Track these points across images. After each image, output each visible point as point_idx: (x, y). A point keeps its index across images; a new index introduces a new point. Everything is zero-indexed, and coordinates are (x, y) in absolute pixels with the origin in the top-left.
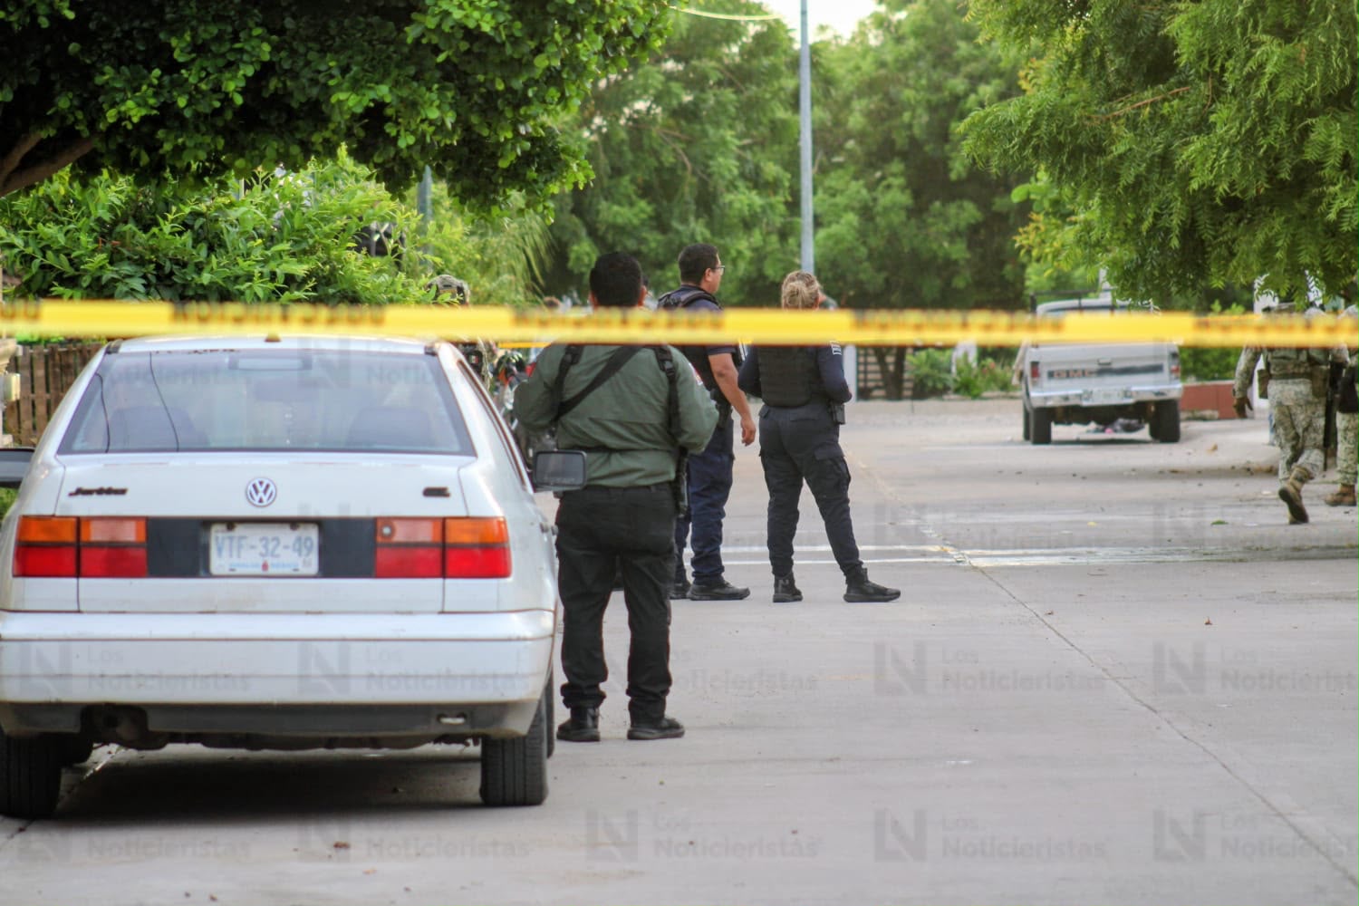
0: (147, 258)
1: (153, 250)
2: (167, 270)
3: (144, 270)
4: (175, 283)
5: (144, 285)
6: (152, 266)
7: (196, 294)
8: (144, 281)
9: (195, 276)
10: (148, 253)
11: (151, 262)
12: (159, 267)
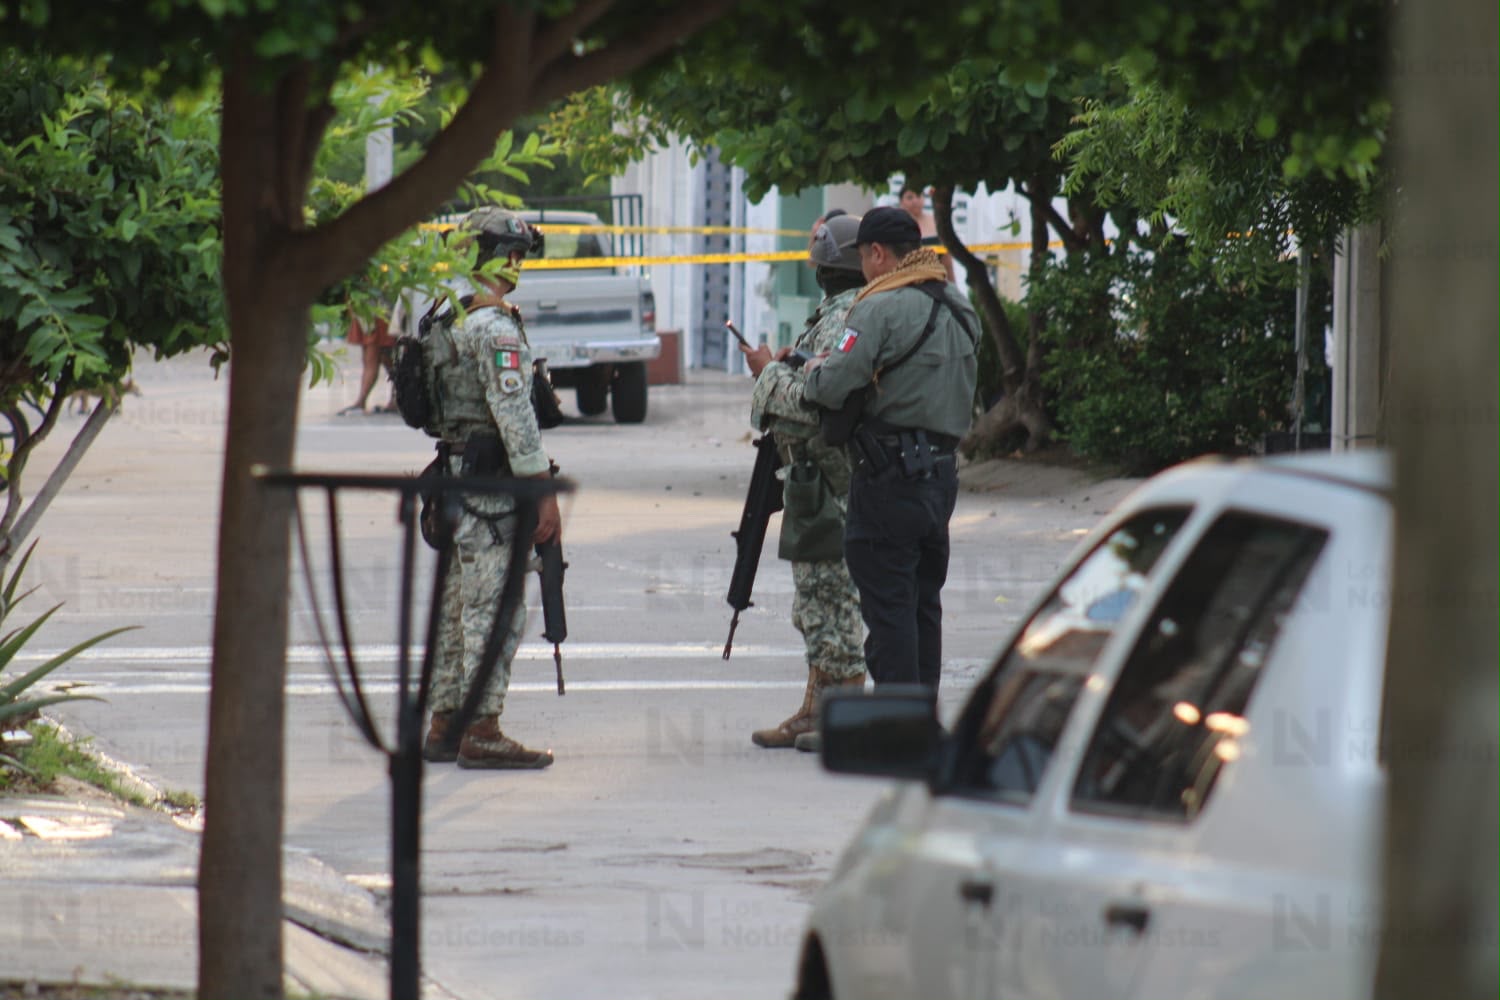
0: (20, 190)
1: (32, 177)
2: (52, 213)
3: (14, 213)
4: (68, 235)
5: (19, 238)
6: (29, 206)
7: (106, 257)
8: (17, 232)
9: (103, 225)
10: (22, 180)
11: (26, 197)
12: (41, 207)
